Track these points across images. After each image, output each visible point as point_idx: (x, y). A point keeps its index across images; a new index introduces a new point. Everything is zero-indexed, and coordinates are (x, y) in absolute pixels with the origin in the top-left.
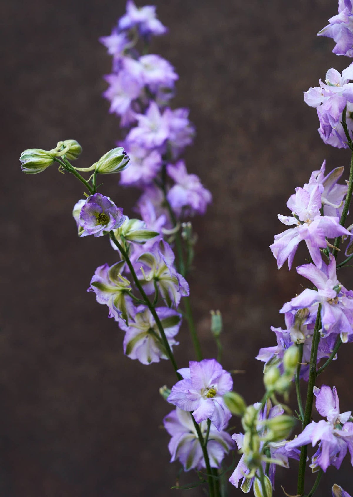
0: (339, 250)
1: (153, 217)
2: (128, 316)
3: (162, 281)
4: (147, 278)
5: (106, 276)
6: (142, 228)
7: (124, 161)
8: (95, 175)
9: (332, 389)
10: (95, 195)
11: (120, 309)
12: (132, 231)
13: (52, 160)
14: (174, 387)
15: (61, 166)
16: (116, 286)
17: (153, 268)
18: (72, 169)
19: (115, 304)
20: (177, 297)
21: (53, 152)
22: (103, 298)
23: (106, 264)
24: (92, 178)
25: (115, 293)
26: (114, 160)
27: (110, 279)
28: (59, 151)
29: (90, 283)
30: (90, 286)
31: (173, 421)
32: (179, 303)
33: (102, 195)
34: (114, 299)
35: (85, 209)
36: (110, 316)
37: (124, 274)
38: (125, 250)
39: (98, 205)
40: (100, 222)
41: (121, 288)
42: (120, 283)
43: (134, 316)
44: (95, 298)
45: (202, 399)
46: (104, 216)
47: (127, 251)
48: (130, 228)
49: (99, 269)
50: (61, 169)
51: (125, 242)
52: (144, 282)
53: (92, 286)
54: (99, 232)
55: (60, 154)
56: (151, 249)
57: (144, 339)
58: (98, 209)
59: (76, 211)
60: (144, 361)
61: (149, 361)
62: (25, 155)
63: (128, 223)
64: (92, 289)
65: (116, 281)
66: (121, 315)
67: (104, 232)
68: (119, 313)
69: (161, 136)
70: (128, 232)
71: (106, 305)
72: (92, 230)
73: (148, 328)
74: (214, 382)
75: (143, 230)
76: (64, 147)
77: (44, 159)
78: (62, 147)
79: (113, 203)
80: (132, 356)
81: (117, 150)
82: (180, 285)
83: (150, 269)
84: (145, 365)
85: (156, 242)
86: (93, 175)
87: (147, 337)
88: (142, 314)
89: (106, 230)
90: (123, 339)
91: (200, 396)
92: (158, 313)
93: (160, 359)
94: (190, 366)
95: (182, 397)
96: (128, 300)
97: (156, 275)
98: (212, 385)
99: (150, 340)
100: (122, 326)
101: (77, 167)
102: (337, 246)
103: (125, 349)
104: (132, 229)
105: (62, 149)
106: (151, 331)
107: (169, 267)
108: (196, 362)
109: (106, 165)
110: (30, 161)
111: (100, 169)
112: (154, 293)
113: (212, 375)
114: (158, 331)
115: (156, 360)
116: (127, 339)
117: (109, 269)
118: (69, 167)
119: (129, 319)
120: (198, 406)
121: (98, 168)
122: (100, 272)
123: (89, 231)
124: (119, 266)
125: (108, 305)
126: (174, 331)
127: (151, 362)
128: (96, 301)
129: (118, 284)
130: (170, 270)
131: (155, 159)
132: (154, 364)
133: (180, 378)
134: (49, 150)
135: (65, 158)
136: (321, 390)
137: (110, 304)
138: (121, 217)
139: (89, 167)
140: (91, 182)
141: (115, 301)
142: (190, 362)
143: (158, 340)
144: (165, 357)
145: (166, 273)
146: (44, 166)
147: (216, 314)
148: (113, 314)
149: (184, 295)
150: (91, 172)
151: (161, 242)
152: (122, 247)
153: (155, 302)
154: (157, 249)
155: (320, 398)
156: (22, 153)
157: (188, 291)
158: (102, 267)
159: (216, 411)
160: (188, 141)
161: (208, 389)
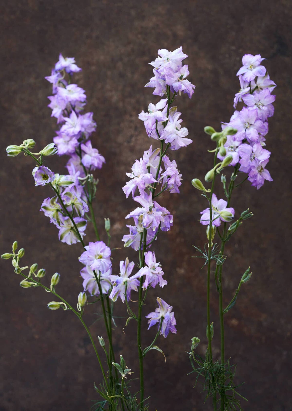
0: (156, 189)
1: (74, 172)
2: (60, 222)
3: (76, 205)
4: (68, 204)
5: (49, 203)
6: (66, 179)
7: (54, 150)
8: (42, 156)
9: (153, 253)
10: (41, 166)
11: (56, 218)
12: (61, 181)
13: (21, 150)
14: (82, 254)
15: (25, 153)
16: (54, 208)
17: (72, 198)
18: (30, 154)
19: (53, 217)
20: (83, 212)
21: (21, 146)
22: (47, 214)
23: (49, 197)
24: (40, 158)
25: (53, 211)
26: (50, 150)
27: (51, 205)
28: (24, 146)
29: (41, 207)
30: (41, 208)
31: (85, 272)
32: (84, 215)
33: (44, 166)
34: (53, 214)
35: (37, 173)
36: (51, 222)
37: (57, 202)
38: (57, 191)
39: (43, 171)
40: (44, 179)
41: (56, 209)
42: (56, 206)
43: (63, 222)
44: (44, 214)
45: (95, 259)
46: (46, 176)
47: (58, 191)
48: (59, 180)
49: (45, 200)
50: (26, 154)
51: (57, 187)
52: (67, 206)
53: (42, 208)
54: (44, 184)
55: (24, 147)
56: (71, 190)
57: (69, 232)
58: (43, 173)
59: (34, 172)
60: (69, 243)
61: (71, 243)
62: (9, 149)
63: (59, 177)
64: (42, 210)
65: (54, 205)
66: (57, 222)
67: (46, 184)
68: (55, 220)
69: (77, 129)
70: (59, 182)
71: (49, 217)
72: (41, 183)
73: (71, 227)
74: (101, 252)
75: (66, 181)
76: (27, 143)
77: (17, 150)
78: (26, 143)
79: (50, 170)
80: (63, 241)
81: (51, 145)
82: (83, 207)
83: (70, 199)
84: (69, 245)
85: (73, 186)
86: (41, 156)
87: (70, 232)
88: (67, 220)
89: (47, 183)
90: (58, 232)
91: (94, 258)
92: (74, 220)
93: (77, 242)
94: (89, 245)
95: (86, 259)
96: (60, 214)
97: (73, 202)
98: (101, 253)
99: (72, 233)
100: (58, 227)
101: (33, 153)
102: (155, 187)
103: (59, 238)
104: (60, 181)
105: (25, 145)
106: (72, 228)
107: (78, 198)
108: (93, 243)
109: (46, 152)
110: (11, 152)
111: (43, 154)
112: (72, 211)
113: (101, 248)
114: (75, 228)
115: (75, 242)
116: (60, 233)
117: (50, 200)
118: (29, 153)
119: (61, 223)
120: (93, 263)
121: (43, 153)
122: (46, 202)
123: (39, 183)
124: (55, 198)
125: (50, 217)
126: (84, 229)
127: (72, 243)
128: (45, 215)
129: (55, 207)
130: (79, 200)
131: (74, 142)
132: (73, 244)
133: (86, 250)
134: (19, 145)
135: (27, 149)
136: (147, 254)
137: (50, 216)
138: (53, 177)
139: (39, 153)
140: (39, 160)
141: (53, 215)
142: (89, 243)
143: (75, 233)
144: (79, 241)
145: (77, 201)
146: (17, 153)
147: (107, 220)
148: (52, 221)
149: (86, 211)
150: (40, 155)
151: (75, 186)
152: (56, 189)
153: (73, 215)
154: (73, 190)
155: (147, 257)
156: (7, 147)
157: (88, 209)
158: (47, 199)
159: (102, 265)
160: (93, 129)
161: (98, 255)
